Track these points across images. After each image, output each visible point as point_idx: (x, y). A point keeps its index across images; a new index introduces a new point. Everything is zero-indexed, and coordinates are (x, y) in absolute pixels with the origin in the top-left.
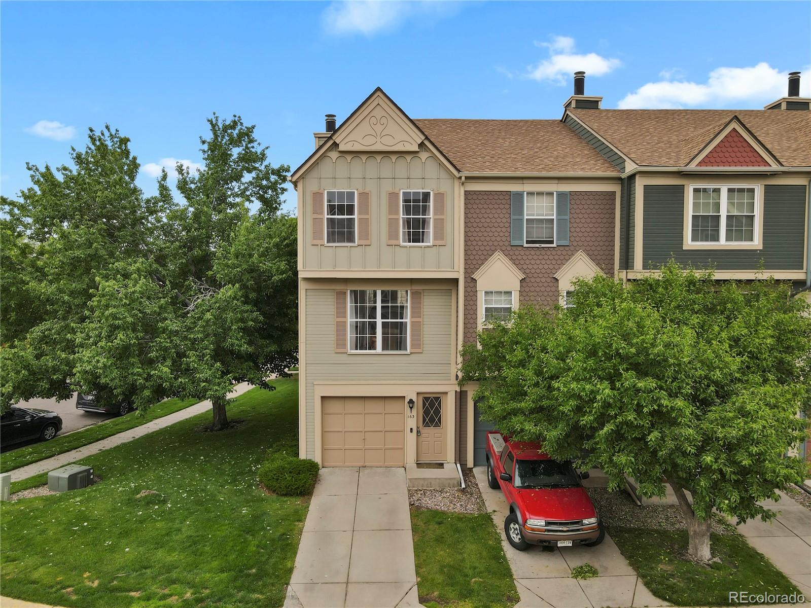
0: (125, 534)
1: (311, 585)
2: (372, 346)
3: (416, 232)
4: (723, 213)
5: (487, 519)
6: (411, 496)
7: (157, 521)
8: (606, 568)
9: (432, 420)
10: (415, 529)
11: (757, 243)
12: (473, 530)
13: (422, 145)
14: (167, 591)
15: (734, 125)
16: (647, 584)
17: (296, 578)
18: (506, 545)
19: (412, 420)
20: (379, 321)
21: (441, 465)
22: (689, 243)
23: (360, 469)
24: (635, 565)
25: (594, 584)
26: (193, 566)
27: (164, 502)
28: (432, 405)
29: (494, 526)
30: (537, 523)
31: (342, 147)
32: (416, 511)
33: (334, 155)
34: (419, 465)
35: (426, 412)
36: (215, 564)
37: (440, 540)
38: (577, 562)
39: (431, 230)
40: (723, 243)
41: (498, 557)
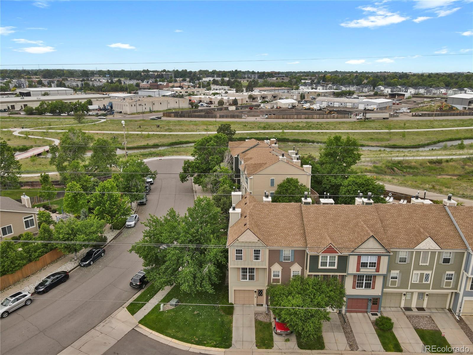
0: (197, 326)
1: (236, 341)
2: (246, 279)
3: (257, 258)
4: (328, 261)
5: (271, 324)
6: (255, 315)
7: (202, 322)
8: (291, 339)
9: (260, 295)
10: (256, 327)
11: (336, 267)
12: (267, 328)
13: (258, 241)
14: (210, 342)
15: (331, 245)
16: (298, 344)
17: (233, 339)
18: (273, 332)
19: (255, 295)
20: (248, 274)
21: (262, 305)
22: (320, 267)
23: (243, 305)
24: (297, 339)
25: (288, 343)
26: (214, 336)
27: (201, 316)
28: (260, 291)
29: (272, 326)
30: (279, 331)
31: (239, 241)
32: (256, 321)
33: (237, 242)
34: (257, 305)
35: (259, 293)
36: (218, 335)
37: (260, 331)
38: (286, 338)
39: (260, 258)
40: (328, 267)
41: (271, 336)
